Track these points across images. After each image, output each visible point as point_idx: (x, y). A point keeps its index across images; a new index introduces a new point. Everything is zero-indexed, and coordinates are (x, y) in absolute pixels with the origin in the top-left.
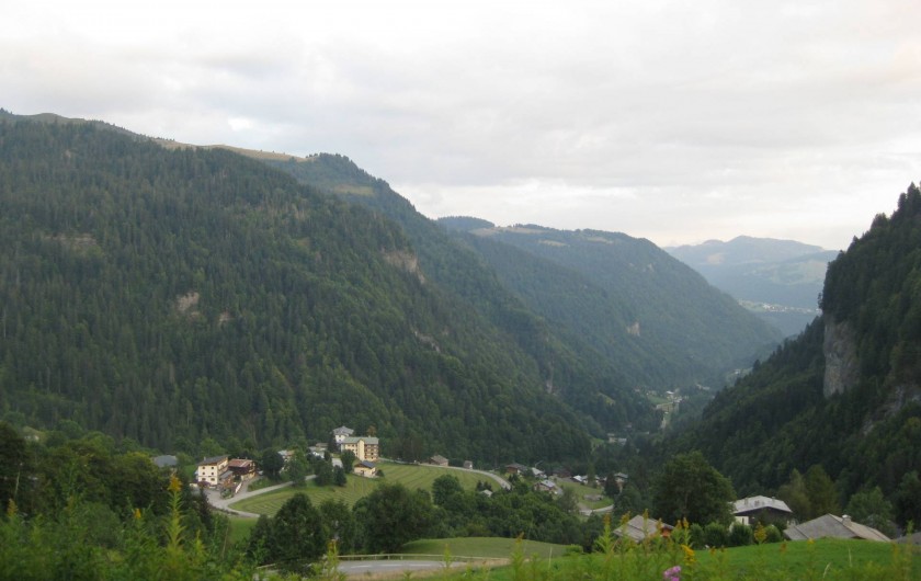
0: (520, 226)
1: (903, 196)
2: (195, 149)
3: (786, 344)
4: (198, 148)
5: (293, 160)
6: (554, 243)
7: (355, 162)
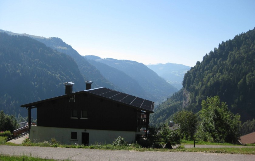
0: (108, 58)
1: (204, 57)
2: (17, 36)
3: (175, 93)
4: (18, 36)
5: (45, 39)
6: (117, 64)
7: (62, 40)
